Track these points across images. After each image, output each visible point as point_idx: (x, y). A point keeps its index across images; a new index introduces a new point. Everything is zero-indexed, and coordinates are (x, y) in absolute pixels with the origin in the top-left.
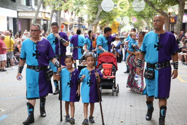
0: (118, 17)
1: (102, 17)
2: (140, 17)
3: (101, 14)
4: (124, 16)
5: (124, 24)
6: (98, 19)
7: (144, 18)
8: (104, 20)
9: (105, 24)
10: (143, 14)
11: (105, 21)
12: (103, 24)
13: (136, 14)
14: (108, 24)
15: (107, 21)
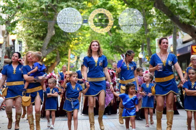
1: (56, 45)
2: (116, 51)
6: (47, 50)
8: (52, 56)
9: (53, 62)
11: (53, 58)
12: (50, 63)
13: (109, 45)
14: (59, 63)
15: (56, 57)
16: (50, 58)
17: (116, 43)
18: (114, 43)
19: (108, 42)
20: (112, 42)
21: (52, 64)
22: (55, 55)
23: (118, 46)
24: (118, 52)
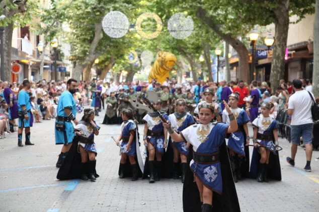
0: (132, 51)
1: (104, 49)
2: (177, 52)
3: (100, 44)
4: (143, 49)
5: (141, 66)
6: (94, 54)
7: (184, 54)
8: (105, 57)
9: (106, 63)
10: (182, 45)
11: (107, 59)
12: (103, 65)
13: (169, 45)
14: (114, 65)
15: (111, 58)
16: (103, 59)
17: (177, 43)
18: (174, 43)
19: (169, 42)
20: (173, 42)
21: (106, 66)
22: (109, 56)
23: (180, 46)
24: (180, 53)
